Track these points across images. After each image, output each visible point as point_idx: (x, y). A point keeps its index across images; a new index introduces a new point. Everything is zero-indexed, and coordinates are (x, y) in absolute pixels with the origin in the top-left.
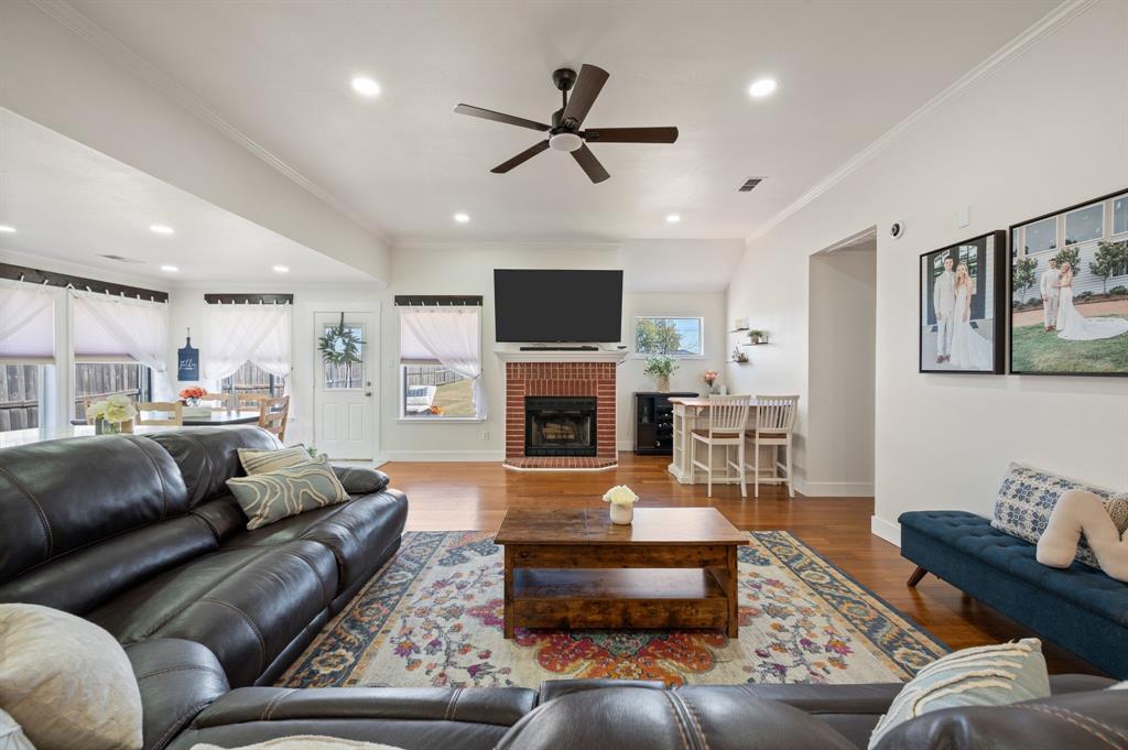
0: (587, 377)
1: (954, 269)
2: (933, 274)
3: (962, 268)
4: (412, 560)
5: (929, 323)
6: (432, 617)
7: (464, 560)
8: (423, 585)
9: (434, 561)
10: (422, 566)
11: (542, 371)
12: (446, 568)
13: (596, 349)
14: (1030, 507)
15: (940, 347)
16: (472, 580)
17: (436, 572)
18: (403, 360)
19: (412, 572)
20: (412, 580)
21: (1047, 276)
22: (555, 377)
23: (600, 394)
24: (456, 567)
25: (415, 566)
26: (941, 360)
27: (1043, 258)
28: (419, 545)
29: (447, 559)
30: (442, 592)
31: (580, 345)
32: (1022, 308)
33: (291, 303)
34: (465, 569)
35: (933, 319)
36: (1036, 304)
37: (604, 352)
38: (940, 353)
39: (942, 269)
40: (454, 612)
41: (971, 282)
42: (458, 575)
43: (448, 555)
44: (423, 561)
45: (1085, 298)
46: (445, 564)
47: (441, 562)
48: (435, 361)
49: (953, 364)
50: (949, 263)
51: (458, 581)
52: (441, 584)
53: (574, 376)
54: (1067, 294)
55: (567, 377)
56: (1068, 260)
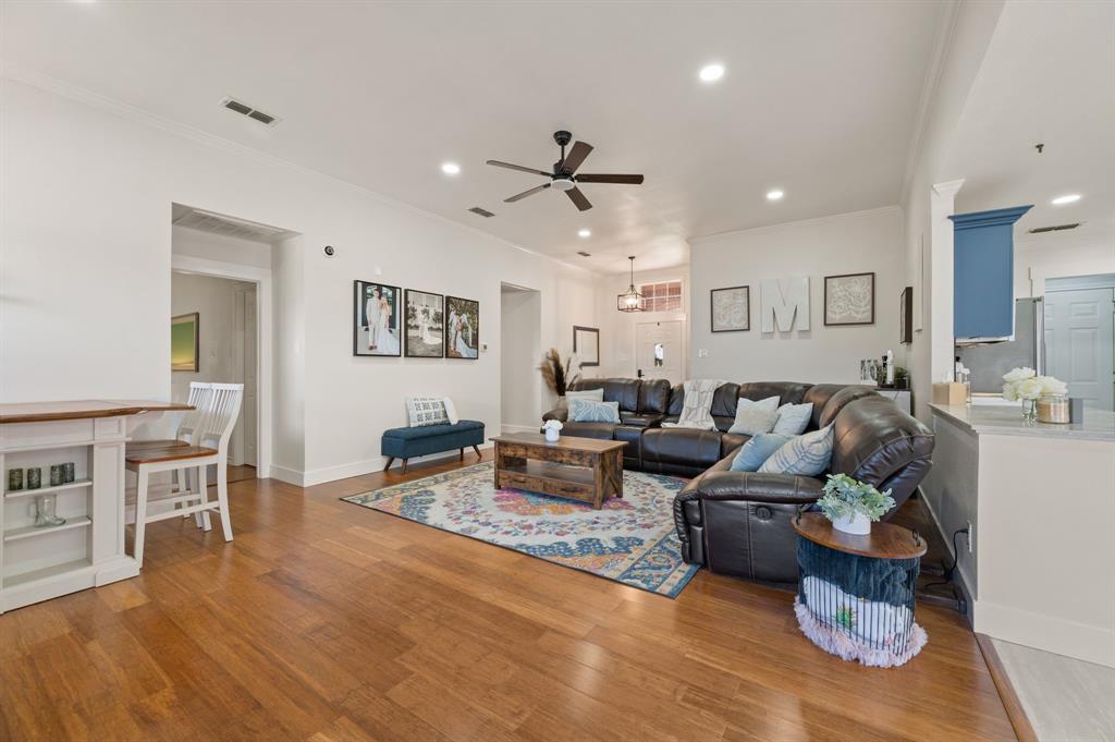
1: (380, 298)
2: (366, 297)
3: (384, 299)
4: (669, 551)
5: (363, 325)
6: (658, 511)
7: (617, 540)
8: (660, 529)
9: (647, 545)
10: (660, 544)
12: (638, 537)
14: (432, 410)
15: (371, 340)
16: (621, 524)
17: (648, 536)
19: (669, 540)
20: (671, 533)
21: (420, 316)
24: (630, 535)
25: (667, 545)
26: (371, 348)
27: (419, 309)
28: (659, 568)
29: (633, 544)
30: (648, 521)
32: (412, 328)
34: (623, 533)
35: (365, 323)
36: (417, 327)
38: (371, 344)
39: (372, 295)
40: (642, 510)
41: (389, 308)
42: (630, 529)
43: (631, 548)
44: (658, 548)
45: (431, 329)
46: (638, 540)
47: (641, 542)
49: (379, 351)
50: (376, 294)
51: (633, 525)
52: (648, 526)
54: (426, 326)
56: (425, 312)
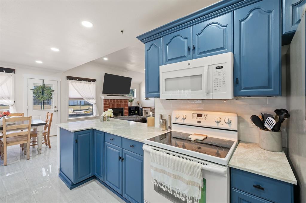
0: (123, 103)
11: (113, 101)
13: (125, 96)
18: (69, 98)
22: (116, 103)
23: (125, 107)
31: (121, 95)
33: (14, 73)
37: (127, 97)
48: (82, 99)
53: (120, 103)
55: (119, 103)
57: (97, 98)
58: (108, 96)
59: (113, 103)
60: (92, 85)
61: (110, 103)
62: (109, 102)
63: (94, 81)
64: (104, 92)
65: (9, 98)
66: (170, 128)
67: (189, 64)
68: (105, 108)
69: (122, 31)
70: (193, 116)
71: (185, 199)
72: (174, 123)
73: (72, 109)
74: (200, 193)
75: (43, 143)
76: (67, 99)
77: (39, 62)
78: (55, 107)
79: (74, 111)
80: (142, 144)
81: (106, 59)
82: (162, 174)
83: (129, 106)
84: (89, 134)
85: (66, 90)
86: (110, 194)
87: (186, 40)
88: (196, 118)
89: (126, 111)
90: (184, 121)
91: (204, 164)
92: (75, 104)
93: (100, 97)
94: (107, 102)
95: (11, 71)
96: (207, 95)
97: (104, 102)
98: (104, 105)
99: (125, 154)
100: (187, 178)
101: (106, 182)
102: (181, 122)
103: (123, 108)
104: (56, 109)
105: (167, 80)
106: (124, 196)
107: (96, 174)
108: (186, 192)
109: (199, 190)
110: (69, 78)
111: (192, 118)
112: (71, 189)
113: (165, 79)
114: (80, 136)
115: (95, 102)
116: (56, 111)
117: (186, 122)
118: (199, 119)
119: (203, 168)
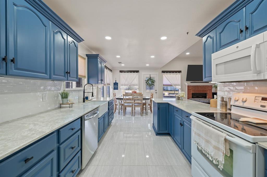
0: (206, 89)
13: (208, 82)
18: (164, 85)
22: (199, 89)
23: (208, 92)
33: (139, 72)
53: (203, 89)
55: (201, 89)
57: (182, 85)
58: (191, 83)
59: (196, 88)
60: (178, 75)
61: (193, 89)
62: (192, 87)
63: (180, 72)
64: (188, 80)
65: (137, 85)
66: (230, 110)
67: (237, 47)
68: (188, 92)
69: (188, 33)
70: (256, 99)
71: (212, 159)
72: (234, 106)
73: (168, 93)
74: (224, 158)
75: (148, 110)
76: (162, 85)
77: (148, 65)
78: (156, 90)
79: (169, 94)
80: (191, 115)
81: (188, 54)
82: (199, 137)
83: (213, 92)
84: (166, 106)
85: (161, 79)
86: (177, 147)
87: (238, 24)
88: (259, 102)
89: (209, 96)
90: (243, 104)
91: (230, 136)
92: (172, 90)
93: (185, 84)
94: (190, 87)
95: (137, 72)
96: (257, 75)
97: (187, 87)
98: (188, 90)
99: (184, 122)
100: (214, 143)
101: (174, 139)
102: (241, 104)
103: (206, 94)
104: (156, 91)
105: (218, 65)
106: (183, 150)
107: (170, 132)
108: (212, 154)
109: (223, 155)
110: (163, 72)
111: (255, 101)
112: (156, 135)
113: (216, 65)
114: (161, 106)
115: (180, 88)
116: (156, 93)
117: (246, 105)
118: (264, 103)
119: (226, 138)
